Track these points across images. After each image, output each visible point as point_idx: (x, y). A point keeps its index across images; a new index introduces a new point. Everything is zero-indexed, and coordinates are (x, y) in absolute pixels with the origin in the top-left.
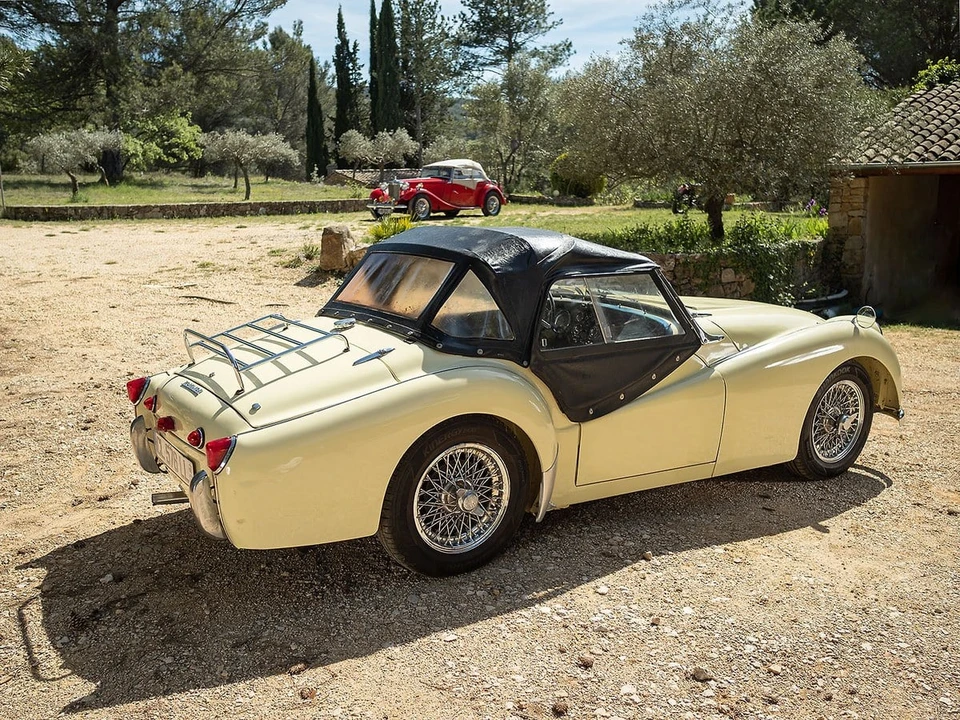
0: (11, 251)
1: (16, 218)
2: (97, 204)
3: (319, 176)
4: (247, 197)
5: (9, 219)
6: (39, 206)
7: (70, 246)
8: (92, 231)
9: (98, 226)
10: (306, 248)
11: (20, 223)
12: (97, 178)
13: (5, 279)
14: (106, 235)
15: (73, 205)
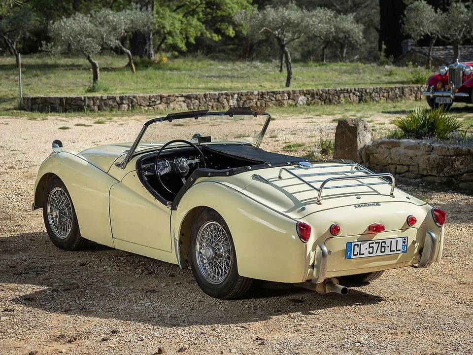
0: (24, 145)
1: (32, 110)
2: (117, 93)
3: (387, 56)
4: (288, 85)
5: (25, 110)
6: (58, 95)
7: (82, 140)
8: (107, 125)
9: (115, 118)
10: (322, 143)
11: (36, 114)
12: (122, 62)
13: (16, 172)
14: (121, 128)
15: (90, 95)
